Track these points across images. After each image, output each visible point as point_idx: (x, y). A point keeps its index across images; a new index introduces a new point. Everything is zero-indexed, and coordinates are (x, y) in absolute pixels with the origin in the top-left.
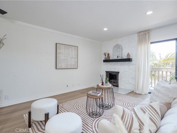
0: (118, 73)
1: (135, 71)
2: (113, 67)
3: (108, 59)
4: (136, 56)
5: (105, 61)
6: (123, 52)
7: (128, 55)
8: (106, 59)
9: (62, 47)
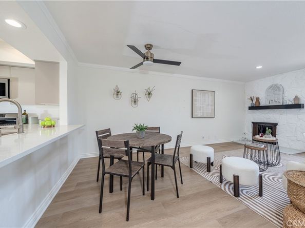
2: (266, 117)
3: (257, 105)
6: (286, 95)
7: (297, 98)
8: (252, 105)
9: (198, 93)
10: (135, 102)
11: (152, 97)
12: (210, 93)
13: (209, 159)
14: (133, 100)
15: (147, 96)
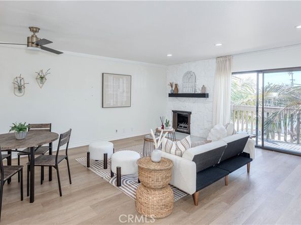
0: (190, 113)
1: (212, 111)
2: (183, 105)
3: (176, 93)
4: (213, 90)
5: (171, 95)
6: (197, 83)
7: (204, 87)
8: (172, 92)
9: (111, 77)
10: (20, 89)
11: (47, 83)
12: (125, 78)
13: (105, 155)
14: (17, 86)
15: (39, 81)
